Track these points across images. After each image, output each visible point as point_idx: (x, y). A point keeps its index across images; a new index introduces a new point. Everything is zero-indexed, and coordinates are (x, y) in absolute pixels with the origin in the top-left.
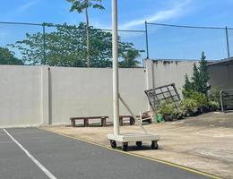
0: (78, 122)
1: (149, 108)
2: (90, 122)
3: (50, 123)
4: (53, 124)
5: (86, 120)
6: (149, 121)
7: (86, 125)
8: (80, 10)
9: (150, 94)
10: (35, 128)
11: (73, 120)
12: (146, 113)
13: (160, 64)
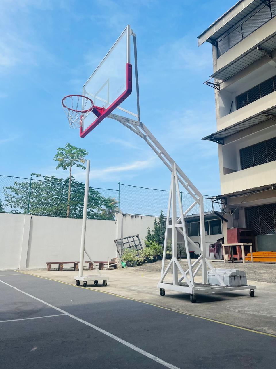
0: (53, 266)
1: (116, 255)
2: (64, 266)
3: (27, 266)
4: (30, 268)
5: (60, 264)
6: (115, 267)
7: (60, 269)
8: (65, 168)
9: (119, 243)
10: (13, 271)
11: (49, 264)
12: (113, 260)
13: (129, 218)
